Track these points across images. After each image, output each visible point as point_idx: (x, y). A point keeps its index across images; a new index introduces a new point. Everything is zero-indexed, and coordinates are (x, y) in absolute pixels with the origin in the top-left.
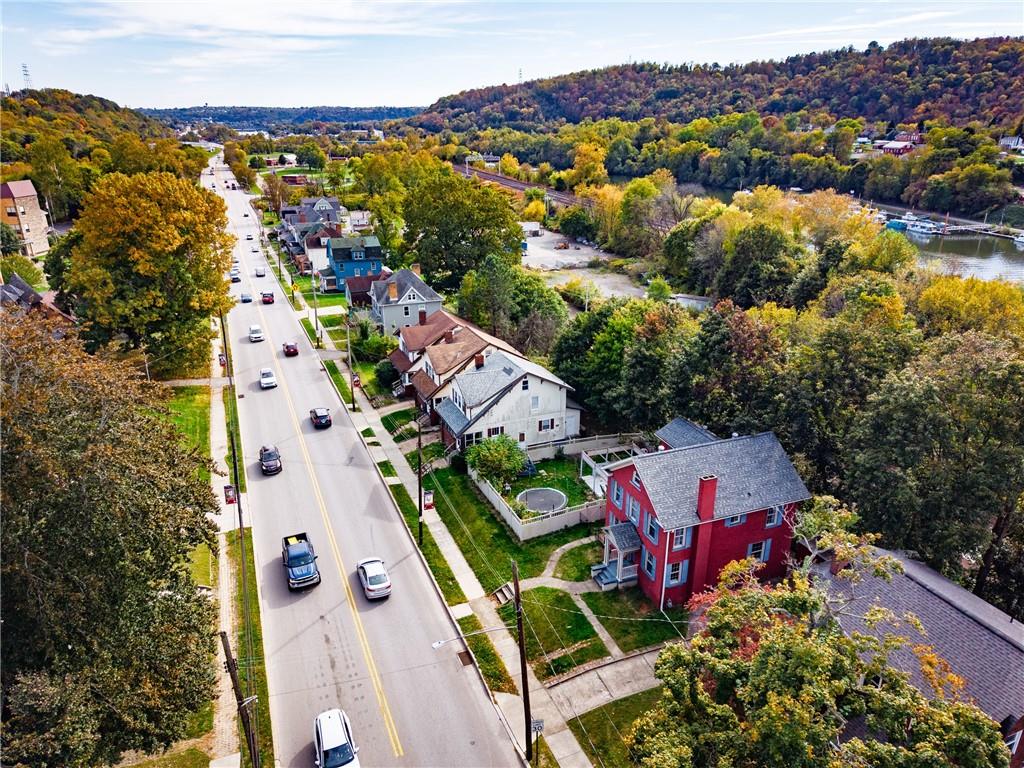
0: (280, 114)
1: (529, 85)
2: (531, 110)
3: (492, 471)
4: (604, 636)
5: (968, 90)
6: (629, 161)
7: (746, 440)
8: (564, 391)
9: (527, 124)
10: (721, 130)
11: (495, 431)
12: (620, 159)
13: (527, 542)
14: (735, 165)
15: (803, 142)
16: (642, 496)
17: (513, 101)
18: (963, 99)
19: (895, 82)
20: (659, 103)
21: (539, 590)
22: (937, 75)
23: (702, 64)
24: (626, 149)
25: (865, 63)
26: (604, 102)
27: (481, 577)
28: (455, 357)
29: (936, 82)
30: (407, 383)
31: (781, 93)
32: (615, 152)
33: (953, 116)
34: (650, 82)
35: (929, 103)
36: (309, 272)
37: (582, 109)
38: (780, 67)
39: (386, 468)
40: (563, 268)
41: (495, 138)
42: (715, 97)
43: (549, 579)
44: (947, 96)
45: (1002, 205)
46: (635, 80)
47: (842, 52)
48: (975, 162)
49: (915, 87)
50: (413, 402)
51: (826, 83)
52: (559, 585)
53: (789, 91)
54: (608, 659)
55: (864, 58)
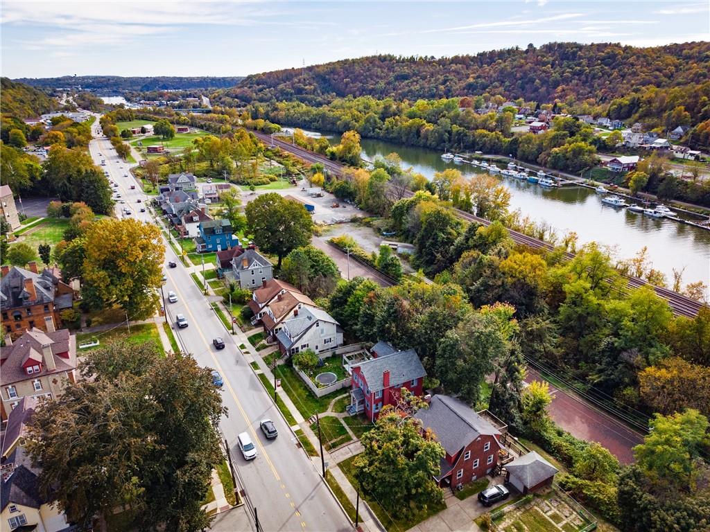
0: (131, 82)
1: (310, 69)
2: (312, 87)
3: (305, 367)
4: (351, 433)
5: (587, 78)
6: (377, 130)
7: (403, 353)
8: (335, 326)
9: (309, 97)
10: (434, 111)
11: (305, 346)
12: (371, 128)
13: (320, 397)
14: (442, 135)
15: (483, 121)
16: (363, 378)
17: (300, 80)
18: (584, 83)
19: (544, 71)
20: (397, 83)
21: (326, 417)
22: (568, 67)
23: (423, 57)
24: (375, 121)
25: (525, 58)
26: (361, 82)
27: (303, 414)
28: (284, 309)
29: (568, 72)
30: (259, 318)
31: (474, 78)
32: (368, 124)
33: (578, 95)
34: (391, 69)
35: (564, 86)
36: (187, 236)
37: (346, 87)
38: (473, 59)
39: (254, 365)
40: (336, 223)
41: (288, 110)
42: (433, 80)
43: (330, 413)
44: (574, 82)
45: (591, 167)
46: (381, 67)
47: (511, 50)
48: (576, 141)
49: (556, 75)
50: (263, 328)
51: (502, 71)
52: (334, 415)
53: (479, 77)
54: (352, 442)
55: (525, 55)
